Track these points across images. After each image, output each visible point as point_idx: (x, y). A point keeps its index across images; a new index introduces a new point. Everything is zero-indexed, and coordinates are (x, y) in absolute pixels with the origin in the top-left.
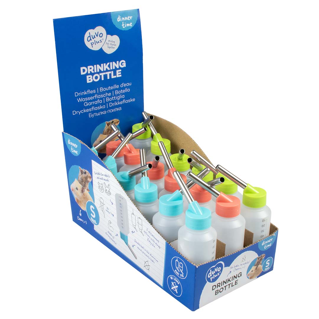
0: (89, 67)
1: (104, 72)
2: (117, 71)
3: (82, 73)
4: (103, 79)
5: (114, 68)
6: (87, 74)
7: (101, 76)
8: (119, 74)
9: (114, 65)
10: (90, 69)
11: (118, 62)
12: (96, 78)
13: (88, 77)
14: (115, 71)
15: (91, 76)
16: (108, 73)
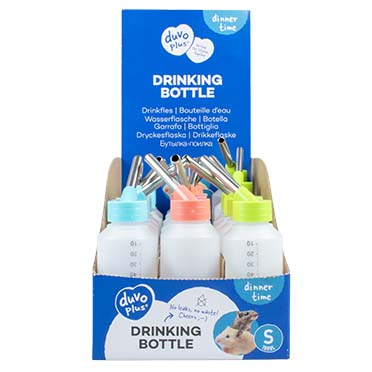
0: (165, 77)
1: (187, 86)
2: (208, 89)
3: (155, 83)
4: (185, 96)
5: (203, 84)
6: (162, 85)
7: (182, 92)
8: (210, 94)
9: (203, 79)
10: (167, 79)
11: (209, 76)
12: (175, 93)
13: (163, 89)
14: (204, 88)
15: (167, 89)
16: (194, 90)
